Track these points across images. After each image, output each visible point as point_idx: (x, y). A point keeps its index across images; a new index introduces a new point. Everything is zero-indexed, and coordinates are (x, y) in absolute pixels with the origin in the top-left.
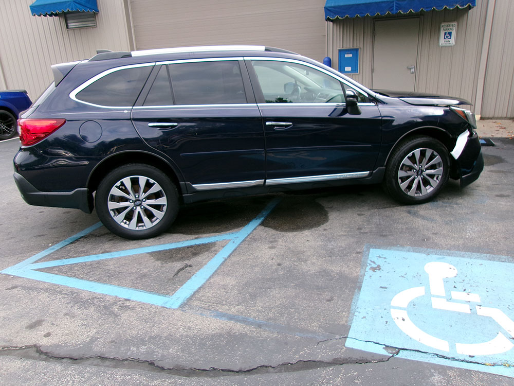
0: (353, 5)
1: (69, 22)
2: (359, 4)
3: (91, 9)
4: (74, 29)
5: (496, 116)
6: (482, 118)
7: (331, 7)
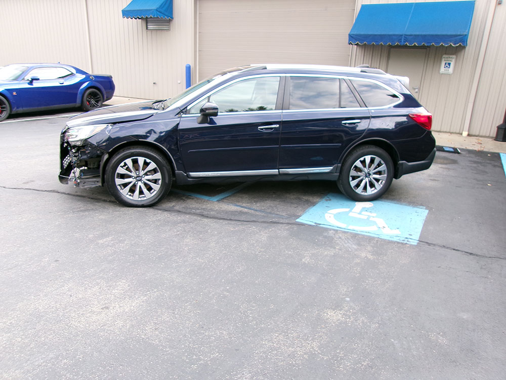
0: (371, 35)
1: (148, 24)
2: (376, 35)
3: (168, 16)
4: (152, 30)
5: (481, 134)
6: (469, 135)
7: (353, 35)
